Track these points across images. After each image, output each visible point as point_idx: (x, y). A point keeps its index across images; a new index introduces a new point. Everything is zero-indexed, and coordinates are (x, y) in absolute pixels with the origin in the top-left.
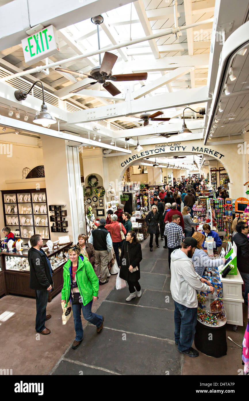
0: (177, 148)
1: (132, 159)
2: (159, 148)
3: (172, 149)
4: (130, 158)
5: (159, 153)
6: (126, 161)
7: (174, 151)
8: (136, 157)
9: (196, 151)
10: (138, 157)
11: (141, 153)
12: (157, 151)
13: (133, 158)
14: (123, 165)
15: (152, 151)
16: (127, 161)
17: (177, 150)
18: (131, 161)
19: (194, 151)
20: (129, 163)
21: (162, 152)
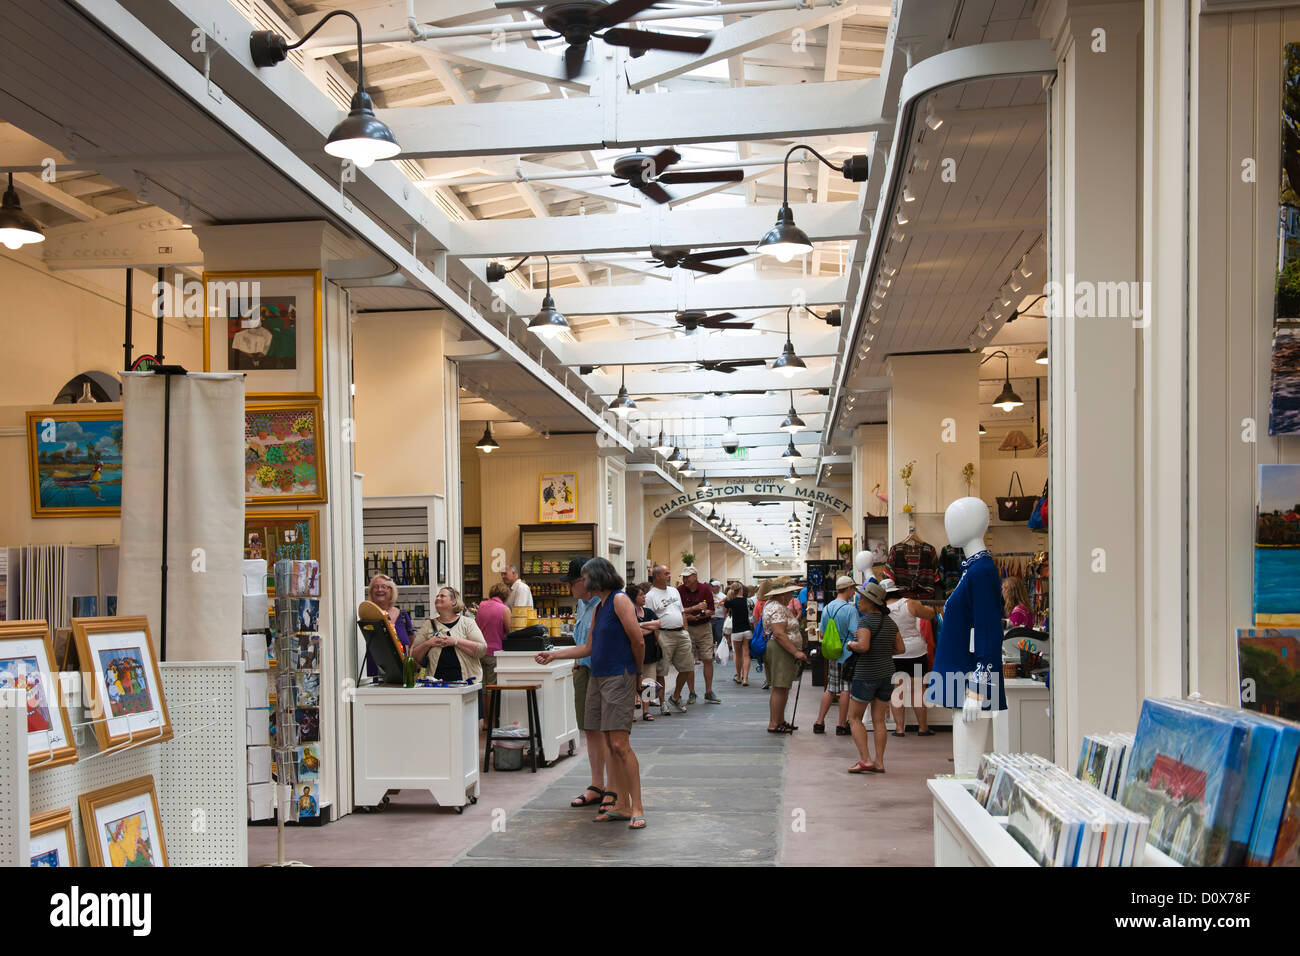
0: (768, 489)
1: (677, 502)
2: (733, 486)
3: (758, 488)
4: (673, 501)
5: (733, 494)
6: (664, 507)
7: (761, 493)
8: (687, 499)
9: (802, 497)
10: (690, 500)
11: (697, 493)
12: (729, 491)
13: (680, 501)
14: (657, 514)
15: (719, 489)
16: (667, 507)
17: (767, 493)
18: (676, 507)
19: (799, 496)
20: (672, 510)
21: (739, 493)
